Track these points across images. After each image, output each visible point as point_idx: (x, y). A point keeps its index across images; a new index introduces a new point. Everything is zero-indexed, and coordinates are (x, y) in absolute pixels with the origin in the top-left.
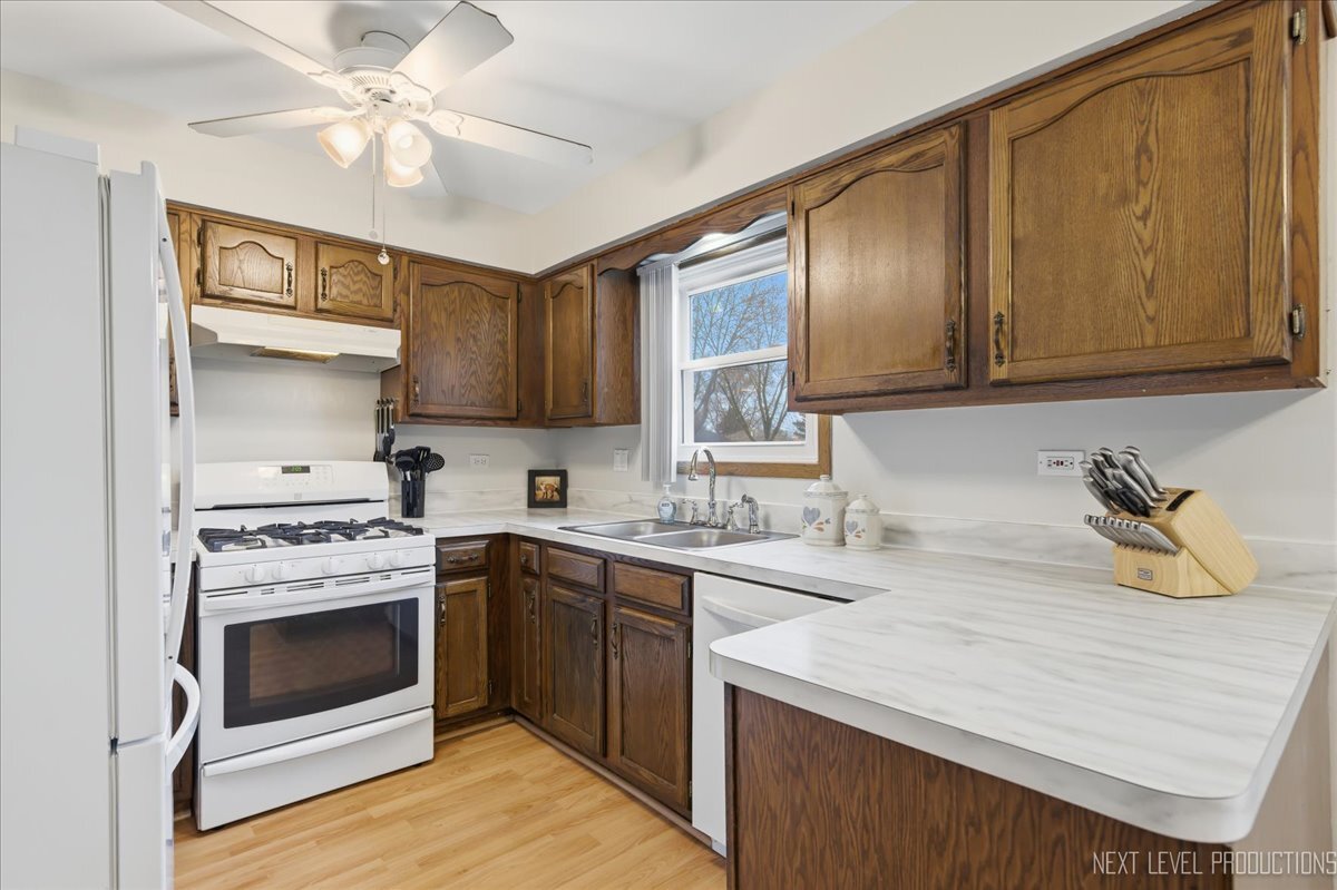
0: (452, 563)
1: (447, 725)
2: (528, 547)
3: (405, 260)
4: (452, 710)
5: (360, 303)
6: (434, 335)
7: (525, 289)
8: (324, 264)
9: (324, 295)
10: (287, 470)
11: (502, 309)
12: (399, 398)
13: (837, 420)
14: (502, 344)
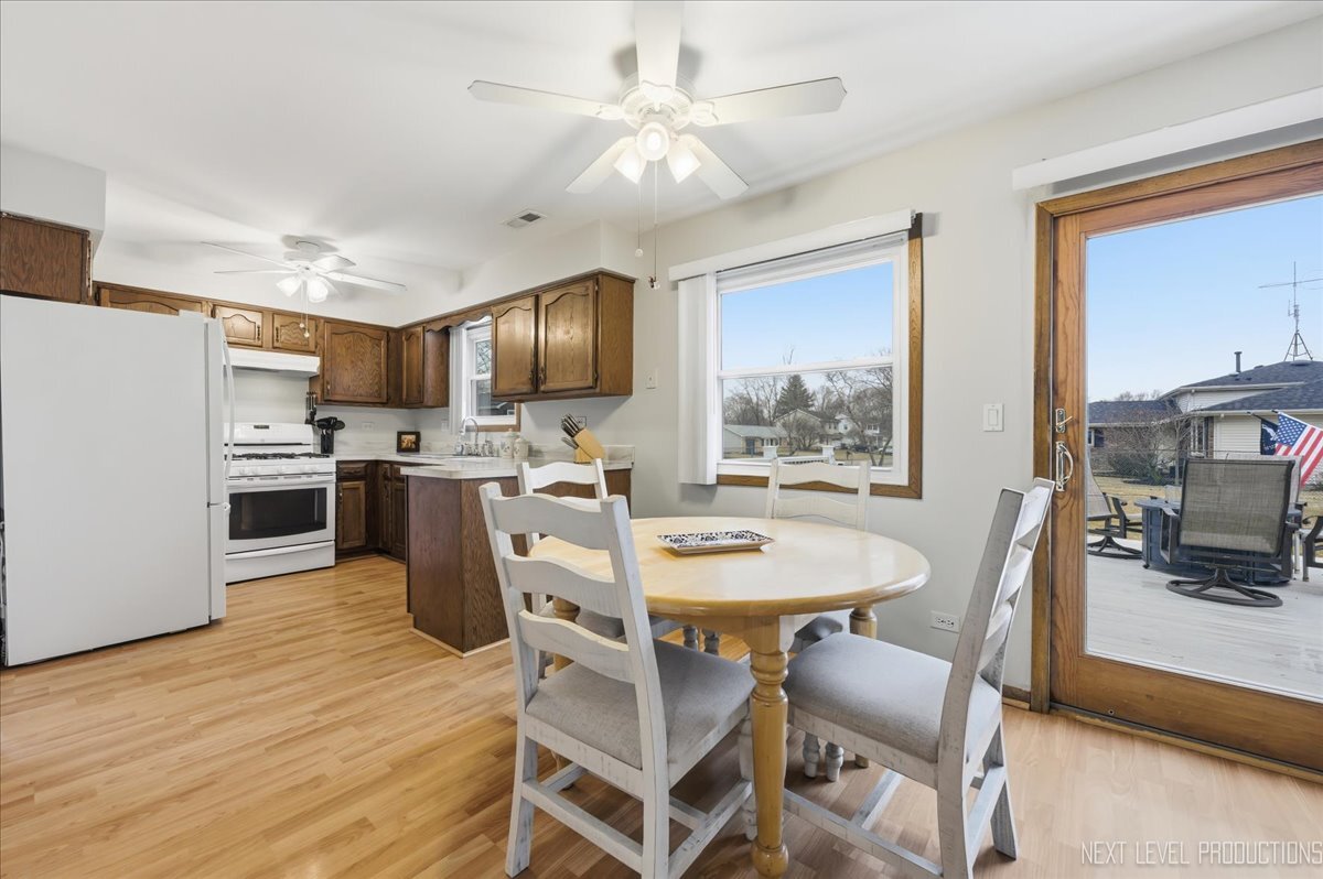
0: (345, 473)
1: (343, 554)
2: (387, 466)
3: (322, 321)
4: (346, 546)
5: (296, 344)
6: (338, 360)
7: (392, 335)
8: (277, 325)
9: (277, 340)
10: (256, 427)
11: (379, 345)
12: (318, 391)
13: (522, 405)
14: (379, 364)
